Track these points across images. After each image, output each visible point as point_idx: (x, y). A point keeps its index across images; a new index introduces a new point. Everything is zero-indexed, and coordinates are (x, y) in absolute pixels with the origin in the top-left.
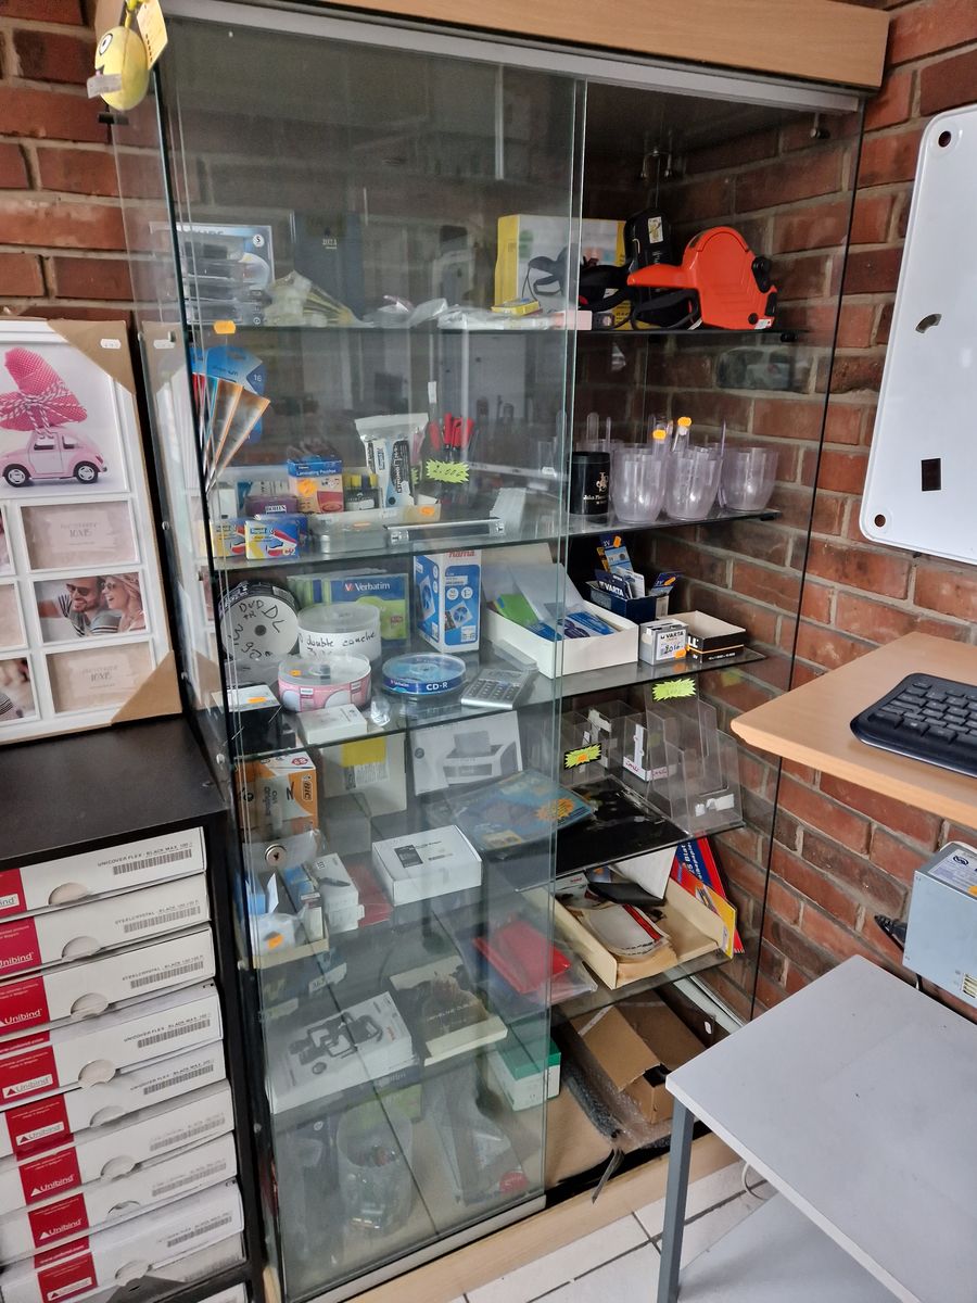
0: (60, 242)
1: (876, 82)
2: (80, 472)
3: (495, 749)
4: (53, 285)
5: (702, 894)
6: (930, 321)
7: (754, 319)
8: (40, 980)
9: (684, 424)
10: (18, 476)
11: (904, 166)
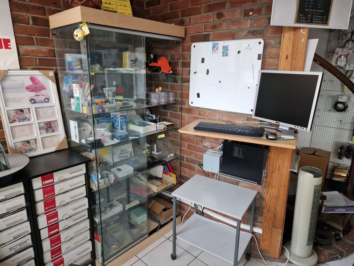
0: (39, 55)
1: (184, 37)
2: (45, 100)
3: (128, 152)
4: (38, 63)
5: (169, 174)
6: (195, 73)
7: (169, 71)
8: (55, 198)
9: (160, 88)
10: (33, 101)
11: (189, 49)
